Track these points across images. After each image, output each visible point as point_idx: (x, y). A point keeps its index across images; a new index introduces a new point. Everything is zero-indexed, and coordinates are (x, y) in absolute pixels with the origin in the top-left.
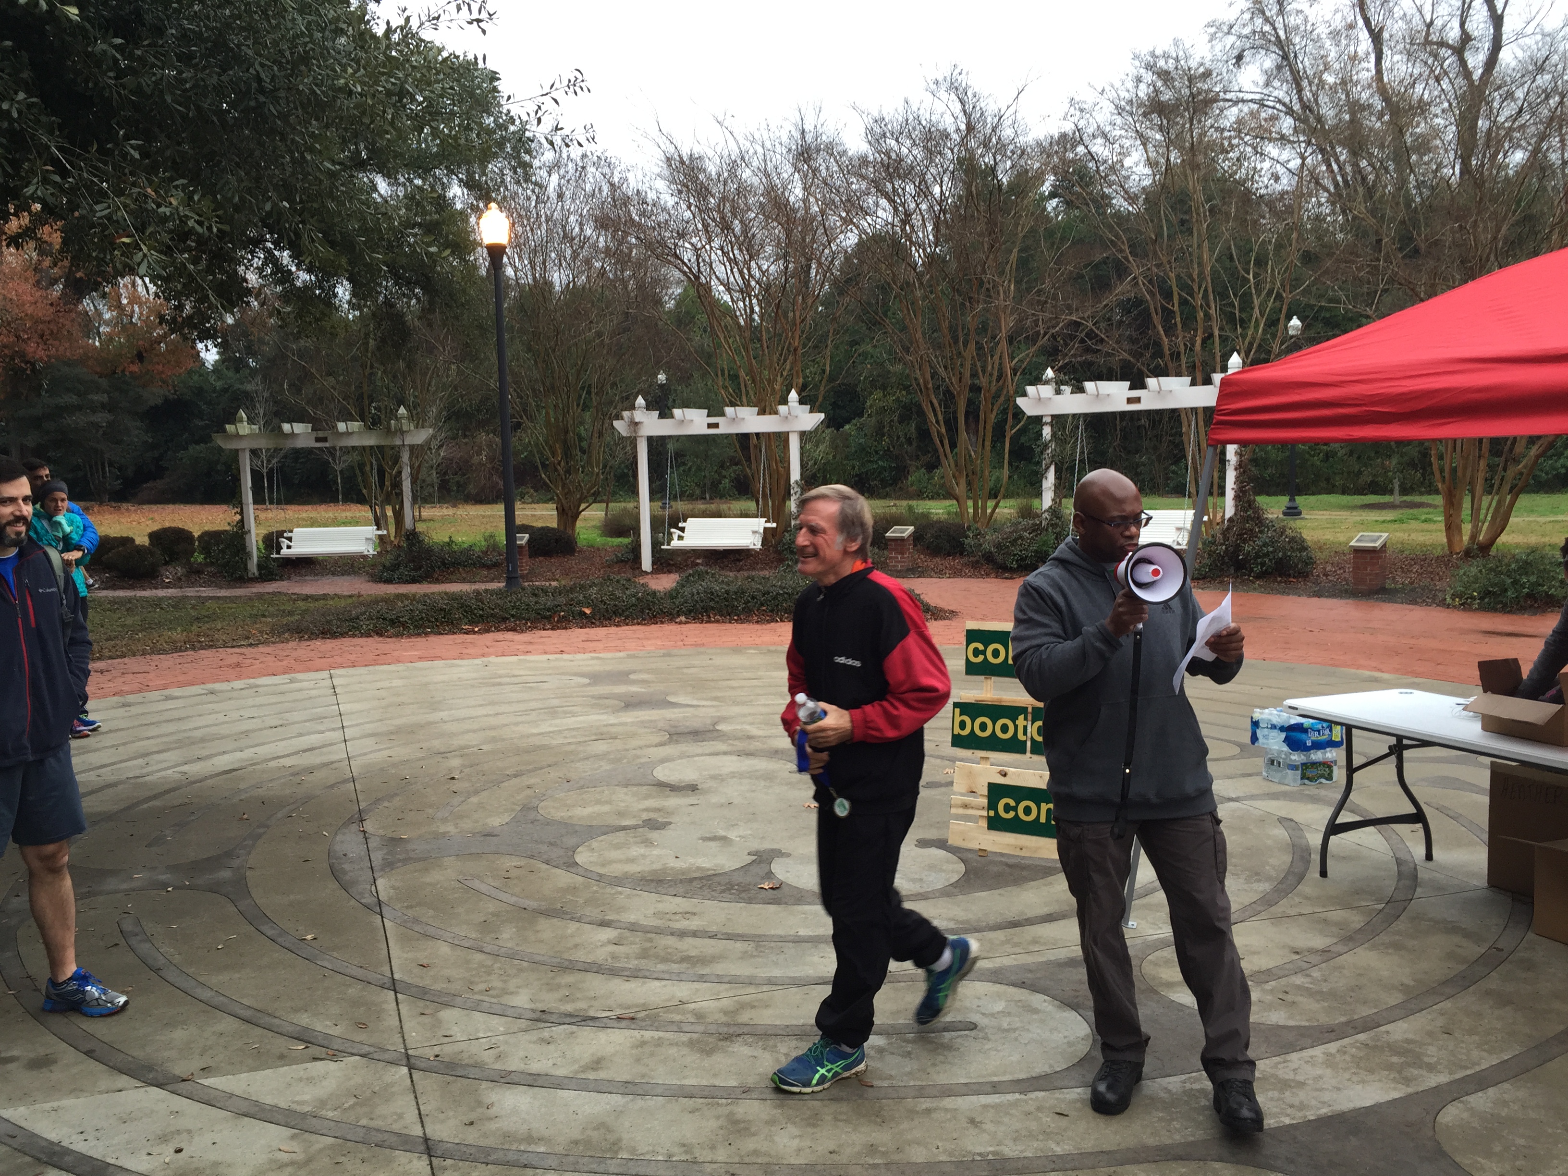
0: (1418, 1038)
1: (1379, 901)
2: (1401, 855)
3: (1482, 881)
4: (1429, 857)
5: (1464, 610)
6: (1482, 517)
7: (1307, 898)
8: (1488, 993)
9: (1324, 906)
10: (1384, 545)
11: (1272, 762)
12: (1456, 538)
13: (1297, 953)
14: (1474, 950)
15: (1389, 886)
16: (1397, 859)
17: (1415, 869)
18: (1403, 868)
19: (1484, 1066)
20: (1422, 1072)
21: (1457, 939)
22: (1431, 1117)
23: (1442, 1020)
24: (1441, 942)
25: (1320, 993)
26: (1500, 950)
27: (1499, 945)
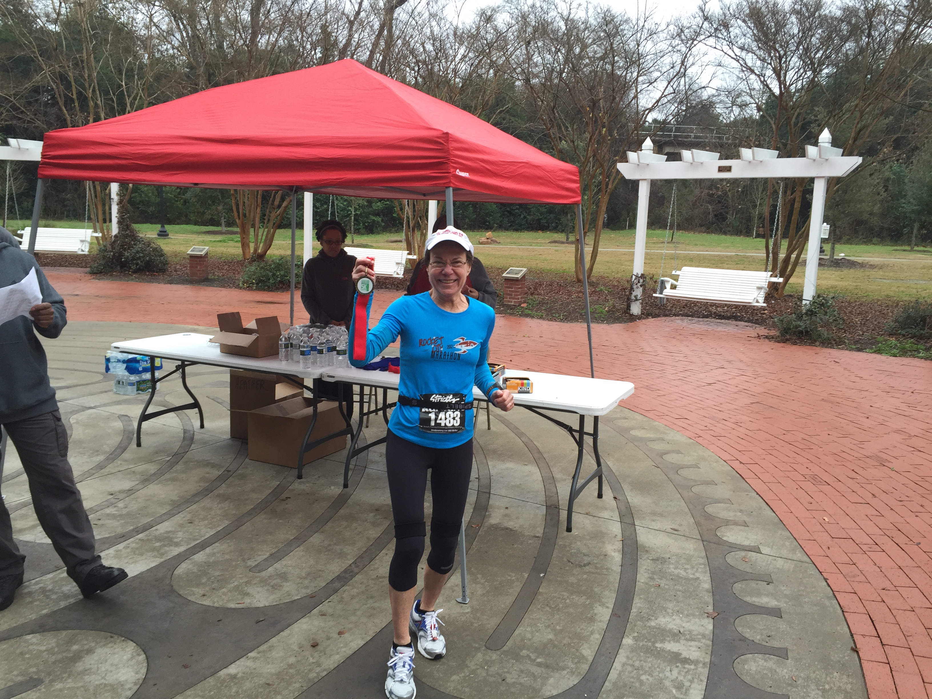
0: (173, 529)
1: (168, 456)
2: (187, 428)
3: (228, 436)
4: (202, 426)
6: (259, 240)
7: (125, 461)
8: (218, 496)
9: (135, 464)
10: (207, 254)
11: (119, 382)
12: (247, 251)
13: (112, 494)
14: (216, 473)
15: (176, 446)
16: (184, 430)
17: (194, 434)
18: (186, 435)
19: (206, 537)
20: (172, 548)
21: (207, 470)
22: (170, 573)
23: (189, 516)
24: (200, 472)
25: (121, 515)
26: (229, 471)
27: (231, 468)
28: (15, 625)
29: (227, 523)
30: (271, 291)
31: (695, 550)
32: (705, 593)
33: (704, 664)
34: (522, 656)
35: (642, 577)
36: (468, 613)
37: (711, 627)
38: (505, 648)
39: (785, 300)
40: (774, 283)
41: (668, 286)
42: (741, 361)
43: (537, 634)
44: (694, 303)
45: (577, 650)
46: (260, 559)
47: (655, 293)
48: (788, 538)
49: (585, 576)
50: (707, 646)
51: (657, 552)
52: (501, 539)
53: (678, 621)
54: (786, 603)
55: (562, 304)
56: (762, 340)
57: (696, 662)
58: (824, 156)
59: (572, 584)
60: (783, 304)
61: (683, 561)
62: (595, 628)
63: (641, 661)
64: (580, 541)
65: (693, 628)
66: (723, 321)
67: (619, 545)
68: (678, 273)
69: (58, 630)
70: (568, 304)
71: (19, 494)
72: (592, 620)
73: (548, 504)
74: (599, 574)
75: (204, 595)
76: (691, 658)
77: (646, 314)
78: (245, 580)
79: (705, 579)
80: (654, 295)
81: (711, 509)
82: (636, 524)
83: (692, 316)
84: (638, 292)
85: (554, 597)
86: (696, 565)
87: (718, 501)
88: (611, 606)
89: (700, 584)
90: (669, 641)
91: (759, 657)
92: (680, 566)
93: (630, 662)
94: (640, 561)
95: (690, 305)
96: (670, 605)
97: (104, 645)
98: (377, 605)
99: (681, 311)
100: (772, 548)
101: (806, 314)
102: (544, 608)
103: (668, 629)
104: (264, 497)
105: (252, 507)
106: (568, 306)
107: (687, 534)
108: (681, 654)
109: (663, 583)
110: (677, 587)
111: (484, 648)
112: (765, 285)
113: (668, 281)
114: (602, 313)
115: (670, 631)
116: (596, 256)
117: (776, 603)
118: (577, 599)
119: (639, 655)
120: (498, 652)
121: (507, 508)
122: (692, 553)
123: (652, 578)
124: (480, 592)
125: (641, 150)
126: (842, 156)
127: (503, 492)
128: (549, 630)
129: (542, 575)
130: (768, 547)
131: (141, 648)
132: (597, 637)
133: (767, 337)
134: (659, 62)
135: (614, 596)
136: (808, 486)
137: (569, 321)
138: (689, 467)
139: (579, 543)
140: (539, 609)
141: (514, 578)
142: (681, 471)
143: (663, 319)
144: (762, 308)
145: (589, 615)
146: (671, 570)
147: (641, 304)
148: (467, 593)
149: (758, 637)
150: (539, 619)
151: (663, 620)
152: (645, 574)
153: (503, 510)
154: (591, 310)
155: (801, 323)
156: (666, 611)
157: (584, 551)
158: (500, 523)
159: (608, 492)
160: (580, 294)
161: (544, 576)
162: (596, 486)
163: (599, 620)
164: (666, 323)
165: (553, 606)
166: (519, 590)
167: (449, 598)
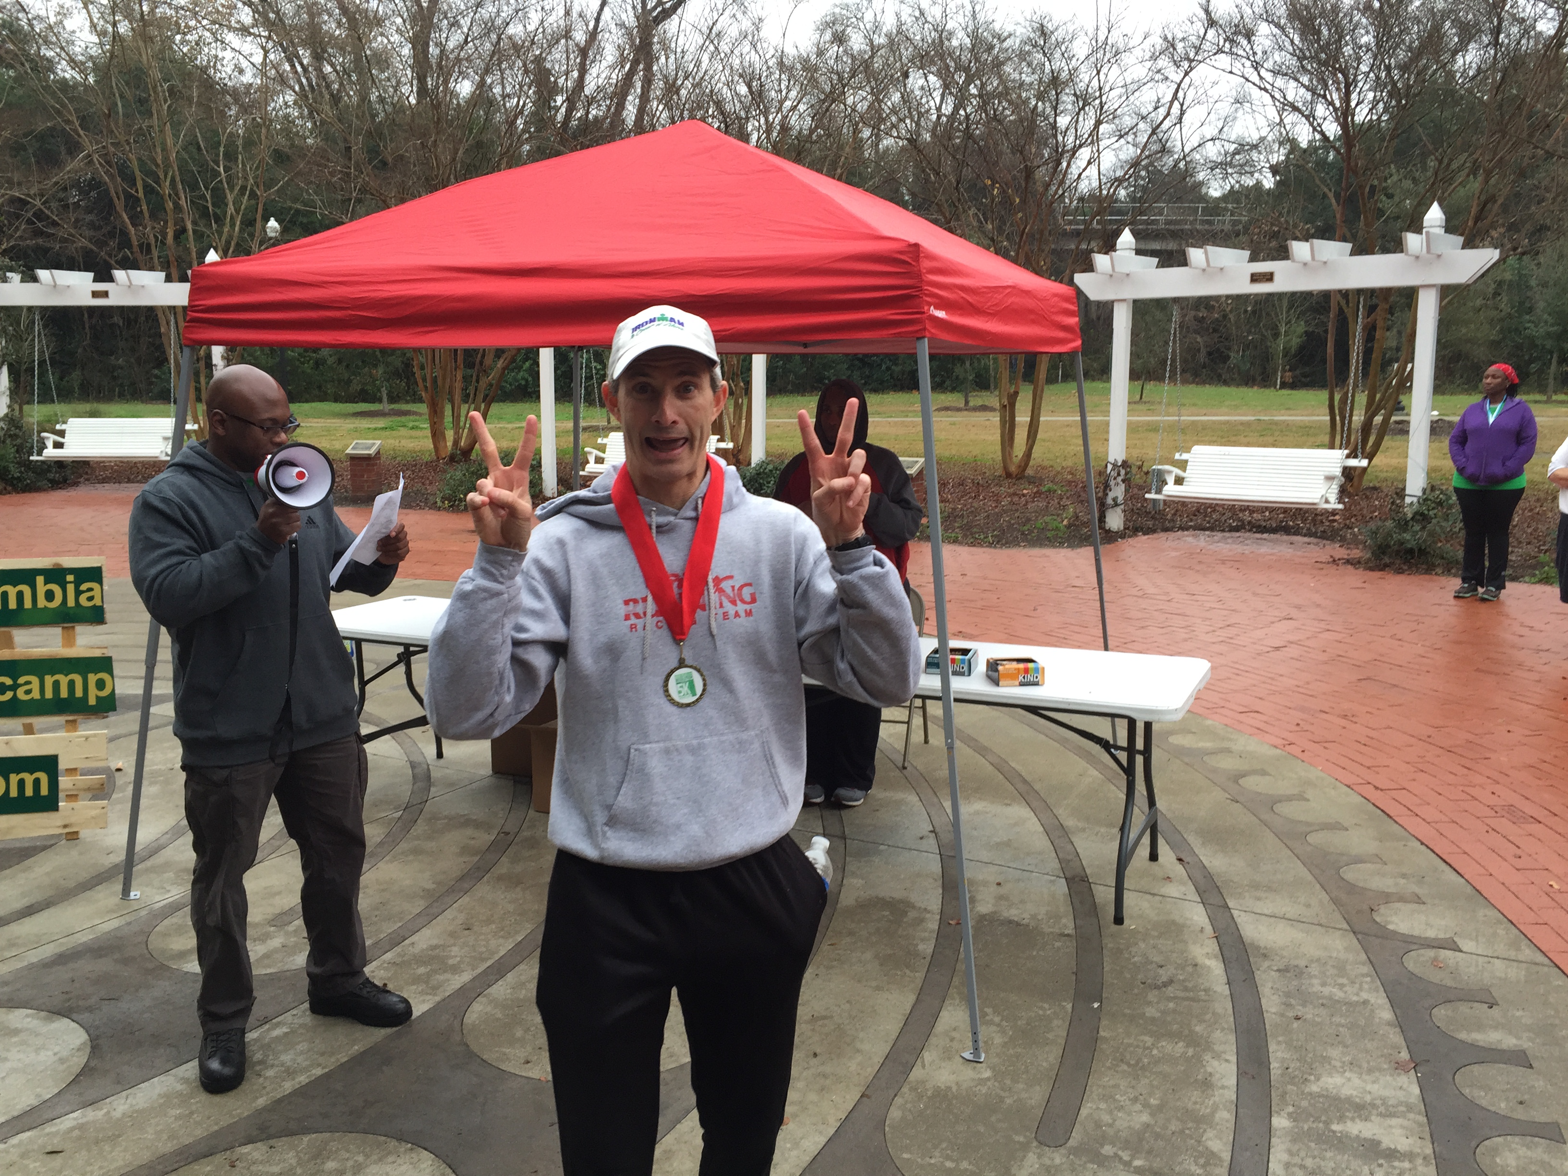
0: (442, 942)
1: (397, 809)
2: (416, 758)
3: (488, 770)
4: (440, 755)
5: (453, 511)
6: (462, 424)
8: (500, 878)
10: (378, 453)
12: (442, 444)
14: (485, 838)
15: (405, 792)
16: (411, 762)
17: (428, 769)
18: (417, 771)
19: (502, 953)
20: (447, 976)
21: (469, 832)
22: (457, 1023)
23: (461, 918)
24: (455, 838)
26: (507, 834)
27: (506, 829)
28: (216, 1128)
31: (1346, 949)
32: (1387, 1028)
33: (1425, 1158)
34: (1107, 1157)
35: (1271, 1004)
36: (988, 1079)
37: (1417, 1091)
38: (1072, 1143)
39: (1367, 497)
40: (1355, 468)
41: (1171, 480)
42: (1318, 606)
43: (1120, 1115)
44: (1210, 506)
45: (1199, 1142)
47: (1149, 492)
48: (1499, 922)
49: (1171, 1005)
50: (1420, 1125)
51: (1282, 957)
52: (1005, 941)
53: (1356, 1081)
54: (1530, 1039)
55: (988, 516)
56: (1341, 567)
57: (1410, 1156)
58: (1436, 250)
59: (1153, 1020)
60: (1363, 503)
61: (1332, 971)
62: (1217, 1099)
63: (1314, 1157)
64: (1144, 940)
65: (1386, 1093)
66: (1265, 536)
67: (1212, 946)
68: (1185, 456)
69: (292, 1134)
70: (999, 516)
72: (1207, 1085)
73: (1068, 875)
74: (1193, 1000)
75: (528, 1062)
76: (1399, 1148)
77: (1133, 529)
79: (1380, 1001)
80: (1147, 496)
81: (1350, 874)
82: (1230, 905)
83: (1211, 529)
84: (1118, 492)
85: (1130, 1045)
86: (1356, 976)
87: (1359, 860)
88: (1234, 1059)
89: (1372, 1011)
90: (1353, 1119)
91: (1515, 1141)
92: (1329, 980)
93: (1297, 1160)
94: (1257, 974)
95: (1205, 510)
96: (1335, 1053)
97: (380, 1160)
98: (828, 1069)
99: (1191, 520)
100: (1477, 941)
101: (1412, 519)
102: (1117, 1065)
103: (1343, 1097)
106: (998, 521)
107: (1323, 921)
108: (1379, 1143)
109: (1309, 1013)
110: (1337, 1019)
111: (1035, 1144)
112: (1338, 472)
113: (1170, 472)
114: (1057, 529)
115: (1349, 1100)
116: (1036, 432)
117: (1515, 1041)
118: (1169, 1047)
119: (1309, 1147)
120: (1063, 1151)
121: (999, 884)
122: (1342, 956)
123: (1288, 1005)
124: (998, 1040)
125: (1115, 251)
126: (1463, 248)
127: (985, 855)
128: (1138, 1107)
129: (1096, 1005)
130: (1471, 939)
131: (444, 1162)
132: (1225, 1116)
133: (1348, 562)
134: (1132, 98)
135: (1232, 1038)
136: (1504, 825)
137: (1003, 545)
138: (1289, 798)
139: (1142, 945)
140: (1109, 1068)
141: (1049, 1012)
142: (1278, 808)
143: (1163, 535)
144: (1334, 512)
145: (1199, 1077)
146: (1317, 988)
147: (1124, 511)
148: (981, 1044)
149: (1503, 1105)
150: (1116, 1086)
151: (1330, 1080)
152: (1275, 997)
153: (993, 888)
154: (1039, 525)
155: (1407, 536)
156: (1330, 1064)
157: (1155, 959)
158: (995, 913)
159: (1163, 848)
160: (1016, 499)
161: (1100, 1006)
162: (1146, 840)
163: (1219, 1084)
164: (1169, 543)
165: (1132, 1062)
166: (1065, 1034)
167: (947, 1055)
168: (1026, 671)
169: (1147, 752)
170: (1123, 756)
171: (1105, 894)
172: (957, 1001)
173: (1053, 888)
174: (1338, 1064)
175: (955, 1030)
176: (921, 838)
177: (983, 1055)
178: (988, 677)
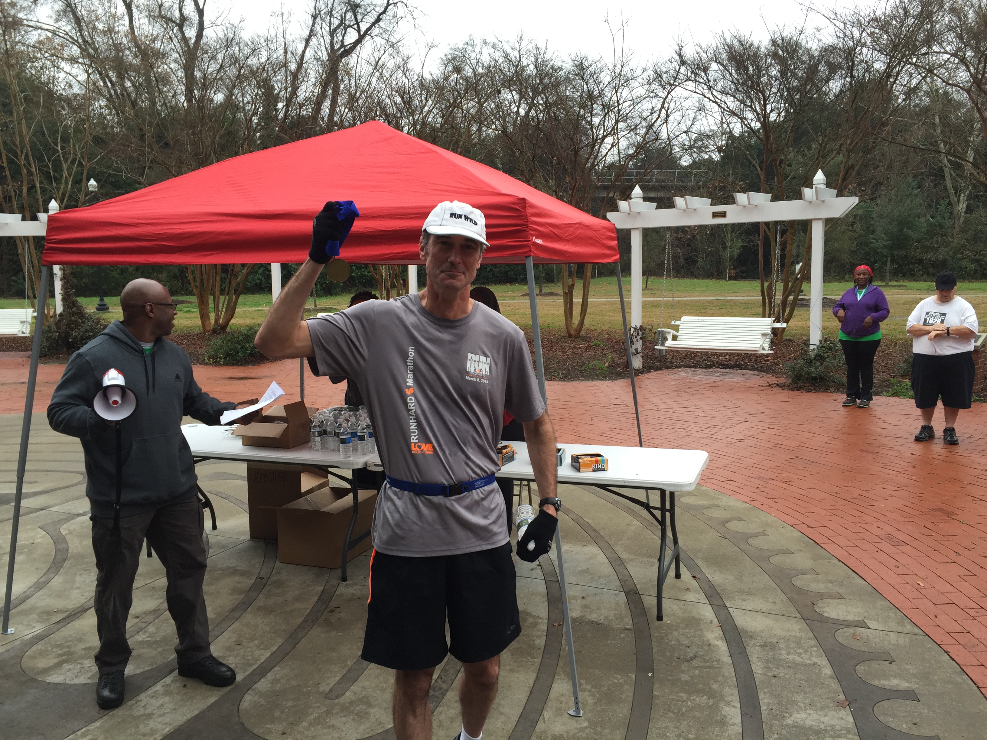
3: (247, 537)
4: (215, 527)
5: (216, 366)
6: (220, 309)
8: (259, 609)
9: (152, 578)
12: (207, 322)
13: (137, 617)
14: (249, 582)
19: (262, 660)
21: (237, 578)
23: (234, 638)
24: (228, 583)
25: (156, 642)
26: (262, 578)
27: (262, 574)
29: (280, 641)
30: (241, 365)
31: (800, 630)
32: (829, 680)
35: (758, 668)
36: (586, 728)
37: (852, 720)
39: (786, 345)
40: (778, 328)
41: (670, 337)
42: (763, 413)
44: (693, 353)
46: (332, 682)
47: (657, 345)
48: (890, 609)
49: (697, 672)
51: (762, 637)
52: (590, 635)
53: (815, 716)
54: (917, 683)
55: (559, 362)
56: (774, 389)
58: (822, 198)
59: (686, 682)
60: (784, 350)
61: (793, 645)
62: (730, 732)
64: (676, 631)
65: (833, 722)
66: (727, 370)
67: (718, 632)
68: (677, 323)
71: (30, 625)
72: (723, 723)
73: (626, 590)
74: (710, 667)
75: (284, 734)
77: (648, 368)
78: (324, 709)
79: (824, 663)
80: (656, 347)
81: (797, 582)
82: (727, 605)
83: (695, 367)
84: (638, 345)
85: (673, 700)
86: (808, 647)
87: (802, 573)
88: (738, 705)
89: (820, 670)
92: (792, 651)
94: (747, 648)
95: (691, 356)
96: (799, 698)
99: (683, 362)
100: (878, 622)
101: (815, 359)
102: (667, 714)
103: (807, 726)
104: (311, 607)
105: (302, 619)
106: (565, 364)
107: (784, 613)
109: (782, 672)
110: (799, 676)
112: (769, 331)
114: (602, 369)
115: (811, 728)
116: (586, 308)
117: (907, 684)
118: (698, 700)
121: (583, 598)
122: (798, 634)
123: (768, 668)
124: (590, 701)
125: (631, 198)
126: (837, 197)
127: (575, 580)
129: (650, 675)
130: (874, 620)
133: (778, 385)
134: (637, 107)
135: (736, 692)
136: (886, 547)
137: (569, 379)
138: (757, 535)
139: (675, 633)
140: (662, 716)
141: (621, 681)
142: (751, 541)
143: (666, 371)
144: (767, 355)
145: (718, 718)
146: (785, 656)
147: (642, 357)
148: (580, 704)
149: (904, 726)
150: (667, 727)
151: (798, 716)
152: (759, 664)
153: (580, 601)
154: (590, 367)
155: (812, 369)
156: (797, 705)
157: (684, 642)
158: (582, 616)
159: (684, 571)
160: (575, 350)
161: (653, 675)
162: (673, 565)
163: (731, 723)
164: (669, 377)
165: (676, 711)
166: (632, 695)
167: (559, 712)
168: (597, 462)
169: (672, 511)
170: (658, 513)
171: (650, 601)
172: (563, 677)
173: (617, 599)
174: (802, 705)
175: (562, 695)
176: (532, 570)
177: (582, 712)
178: (573, 466)
